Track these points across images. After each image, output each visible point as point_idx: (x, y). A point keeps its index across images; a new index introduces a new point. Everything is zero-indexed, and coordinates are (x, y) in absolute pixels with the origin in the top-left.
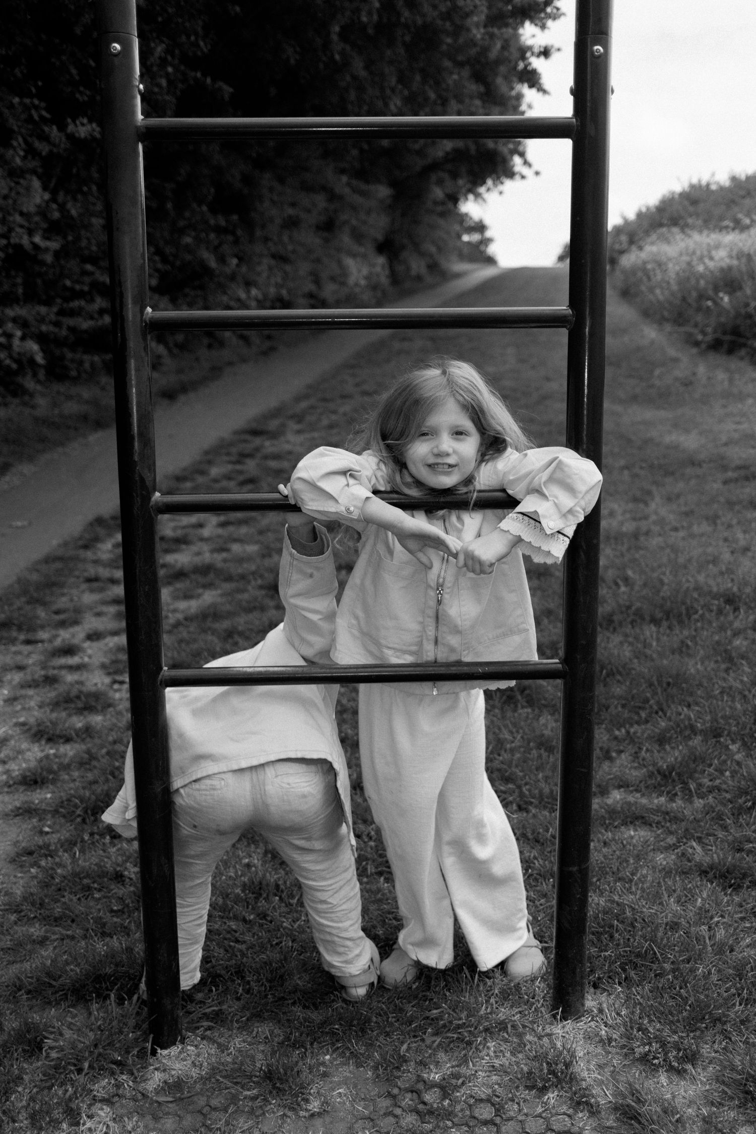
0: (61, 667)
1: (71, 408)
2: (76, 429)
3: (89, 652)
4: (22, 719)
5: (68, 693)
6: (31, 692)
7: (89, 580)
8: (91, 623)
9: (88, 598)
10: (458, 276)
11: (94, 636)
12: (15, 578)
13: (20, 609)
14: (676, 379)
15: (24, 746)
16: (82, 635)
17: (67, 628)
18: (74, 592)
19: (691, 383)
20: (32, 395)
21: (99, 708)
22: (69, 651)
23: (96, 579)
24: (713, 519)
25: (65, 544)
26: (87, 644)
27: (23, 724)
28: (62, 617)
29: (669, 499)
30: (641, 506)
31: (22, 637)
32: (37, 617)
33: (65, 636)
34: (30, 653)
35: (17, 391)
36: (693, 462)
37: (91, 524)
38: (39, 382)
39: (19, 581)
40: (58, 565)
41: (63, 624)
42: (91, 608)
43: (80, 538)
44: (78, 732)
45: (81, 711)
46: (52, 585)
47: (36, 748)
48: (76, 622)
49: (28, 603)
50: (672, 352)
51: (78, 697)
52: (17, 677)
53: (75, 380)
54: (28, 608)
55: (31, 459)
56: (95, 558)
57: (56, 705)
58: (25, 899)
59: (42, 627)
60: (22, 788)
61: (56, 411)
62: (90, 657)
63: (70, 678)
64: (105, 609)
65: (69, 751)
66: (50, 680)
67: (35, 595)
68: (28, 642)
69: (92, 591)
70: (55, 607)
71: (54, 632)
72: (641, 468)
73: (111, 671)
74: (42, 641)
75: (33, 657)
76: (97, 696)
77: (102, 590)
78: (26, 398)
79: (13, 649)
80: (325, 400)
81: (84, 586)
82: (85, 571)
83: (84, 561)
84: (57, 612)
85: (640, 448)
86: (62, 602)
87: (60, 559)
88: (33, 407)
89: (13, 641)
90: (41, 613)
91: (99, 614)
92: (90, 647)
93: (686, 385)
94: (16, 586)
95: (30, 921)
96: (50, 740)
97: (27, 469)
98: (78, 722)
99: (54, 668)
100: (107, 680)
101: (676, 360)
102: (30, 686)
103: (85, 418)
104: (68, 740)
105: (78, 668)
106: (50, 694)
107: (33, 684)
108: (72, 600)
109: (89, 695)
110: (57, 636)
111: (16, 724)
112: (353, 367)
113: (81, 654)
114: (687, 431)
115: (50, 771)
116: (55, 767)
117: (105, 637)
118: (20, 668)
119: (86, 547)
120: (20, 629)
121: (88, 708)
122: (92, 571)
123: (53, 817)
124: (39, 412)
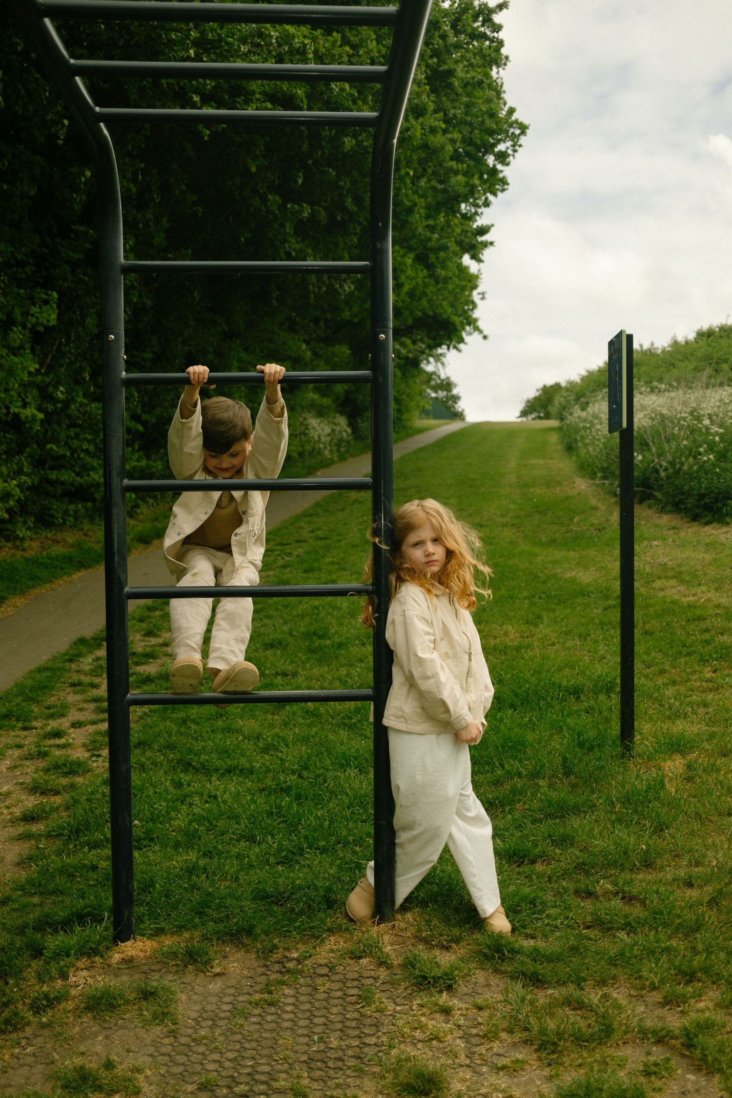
0: (51, 746)
1: (58, 550)
2: (62, 569)
3: (73, 736)
4: (21, 781)
5: (57, 762)
6: (28, 763)
7: (73, 685)
8: (74, 715)
9: (72, 698)
10: (421, 431)
11: (76, 725)
12: (12, 684)
13: (18, 705)
14: (592, 525)
15: (23, 797)
16: (67, 724)
17: (55, 719)
18: (61, 693)
19: (604, 528)
20: (22, 540)
21: (81, 772)
22: (57, 734)
23: (79, 684)
24: (584, 637)
25: (54, 659)
26: (72, 730)
27: (22, 784)
28: (52, 711)
29: (555, 622)
30: (532, 628)
31: (20, 725)
32: (32, 711)
33: (53, 724)
34: (26, 737)
35: (11, 537)
36: (583, 594)
37: (75, 643)
38: (29, 529)
39: (16, 685)
40: (49, 674)
41: (52, 716)
42: (75, 705)
43: (65, 655)
44: (64, 788)
45: (66, 774)
46: (44, 688)
47: (32, 798)
48: (63, 715)
49: (24, 700)
50: (594, 502)
51: (65, 765)
52: (17, 753)
53: (61, 527)
54: (24, 704)
55: (22, 593)
56: (78, 669)
57: (47, 770)
58: (28, 882)
59: (36, 718)
60: (22, 824)
61: (44, 553)
62: (74, 739)
63: (58, 753)
64: (85, 706)
65: (57, 800)
66: (43, 755)
67: (30, 695)
68: (25, 729)
69: (75, 693)
70: (46, 704)
71: (45, 722)
72: (540, 598)
73: (90, 748)
74: (36, 728)
75: (30, 740)
76: (79, 764)
77: (83, 692)
78: (18, 543)
79: (13, 734)
80: (282, 544)
81: (69, 689)
82: (70, 678)
83: (70, 670)
84: (48, 708)
85: (544, 582)
86: (52, 701)
87: (50, 669)
88: (24, 550)
89: (13, 728)
90: (36, 709)
91: (81, 710)
92: (74, 733)
93: (599, 530)
94: (15, 689)
95: (32, 895)
96: (42, 793)
97: (19, 601)
98: (64, 781)
99: (45, 747)
100: (87, 755)
101: (595, 508)
102: (26, 759)
103: (70, 559)
104: (57, 793)
105: (64, 746)
106: (42, 764)
107: (30, 757)
108: (59, 699)
109: (72, 763)
110: (46, 725)
111: (16, 784)
112: (311, 515)
113: (66, 737)
114: (586, 568)
115: (44, 811)
116: (47, 809)
117: (85, 726)
118: (19, 746)
119: (70, 661)
120: (18, 719)
121: (72, 772)
122: (75, 678)
123: (46, 839)
124: (30, 554)
